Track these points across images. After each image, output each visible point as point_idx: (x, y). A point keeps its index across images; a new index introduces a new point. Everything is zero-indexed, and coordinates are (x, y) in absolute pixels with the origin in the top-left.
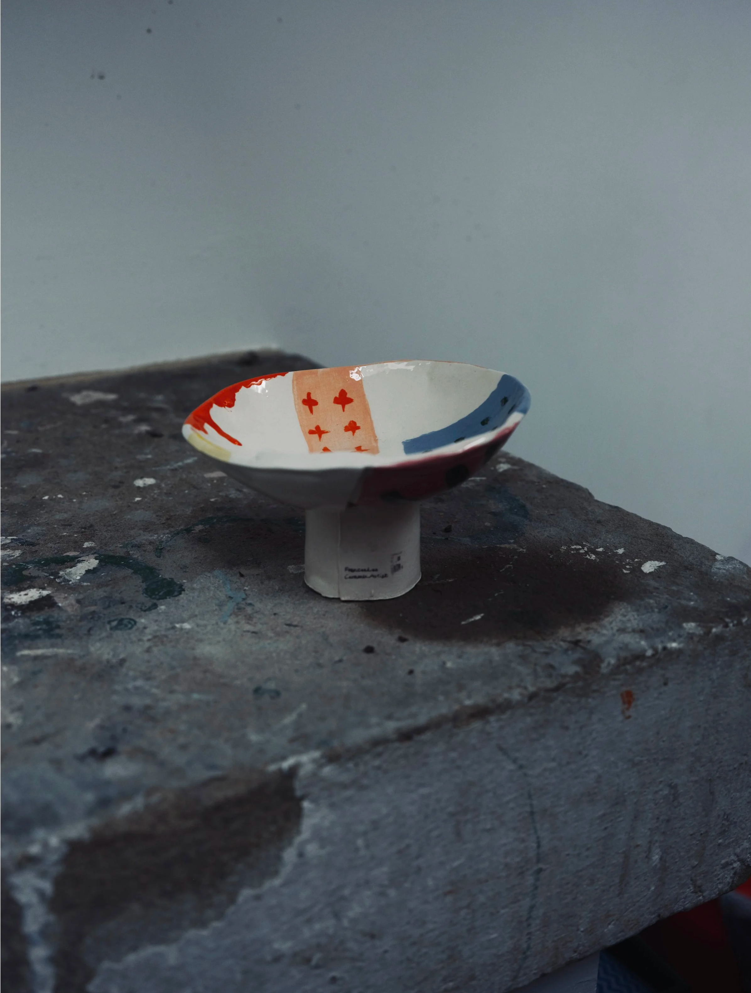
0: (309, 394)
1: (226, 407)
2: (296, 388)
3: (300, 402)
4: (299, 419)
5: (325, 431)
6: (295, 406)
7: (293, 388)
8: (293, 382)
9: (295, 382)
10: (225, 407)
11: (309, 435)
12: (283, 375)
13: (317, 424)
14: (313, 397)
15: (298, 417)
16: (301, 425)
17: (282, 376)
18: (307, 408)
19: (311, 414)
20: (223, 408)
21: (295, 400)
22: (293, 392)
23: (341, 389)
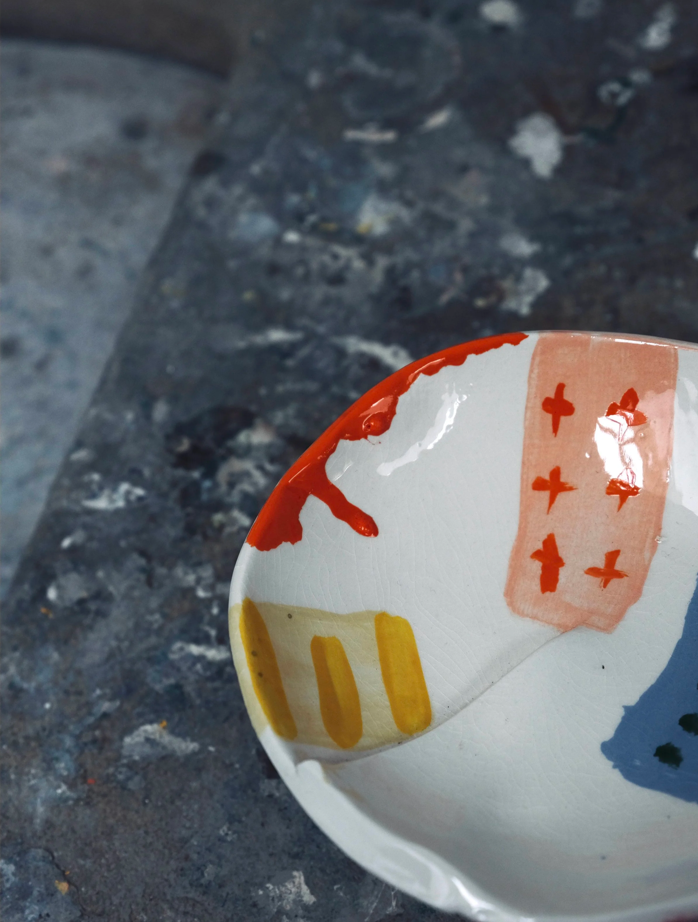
0: (561, 388)
1: (370, 437)
2: (536, 371)
3: (539, 403)
4: (524, 445)
5: (567, 484)
6: (526, 413)
7: (531, 371)
8: (533, 358)
9: (538, 359)
10: (366, 438)
11: (531, 492)
12: (516, 342)
13: (558, 464)
14: (568, 396)
15: (525, 438)
16: (523, 463)
17: (513, 346)
18: (549, 418)
19: (554, 434)
20: (363, 440)
21: (528, 399)
22: (530, 377)
23: (629, 388)
